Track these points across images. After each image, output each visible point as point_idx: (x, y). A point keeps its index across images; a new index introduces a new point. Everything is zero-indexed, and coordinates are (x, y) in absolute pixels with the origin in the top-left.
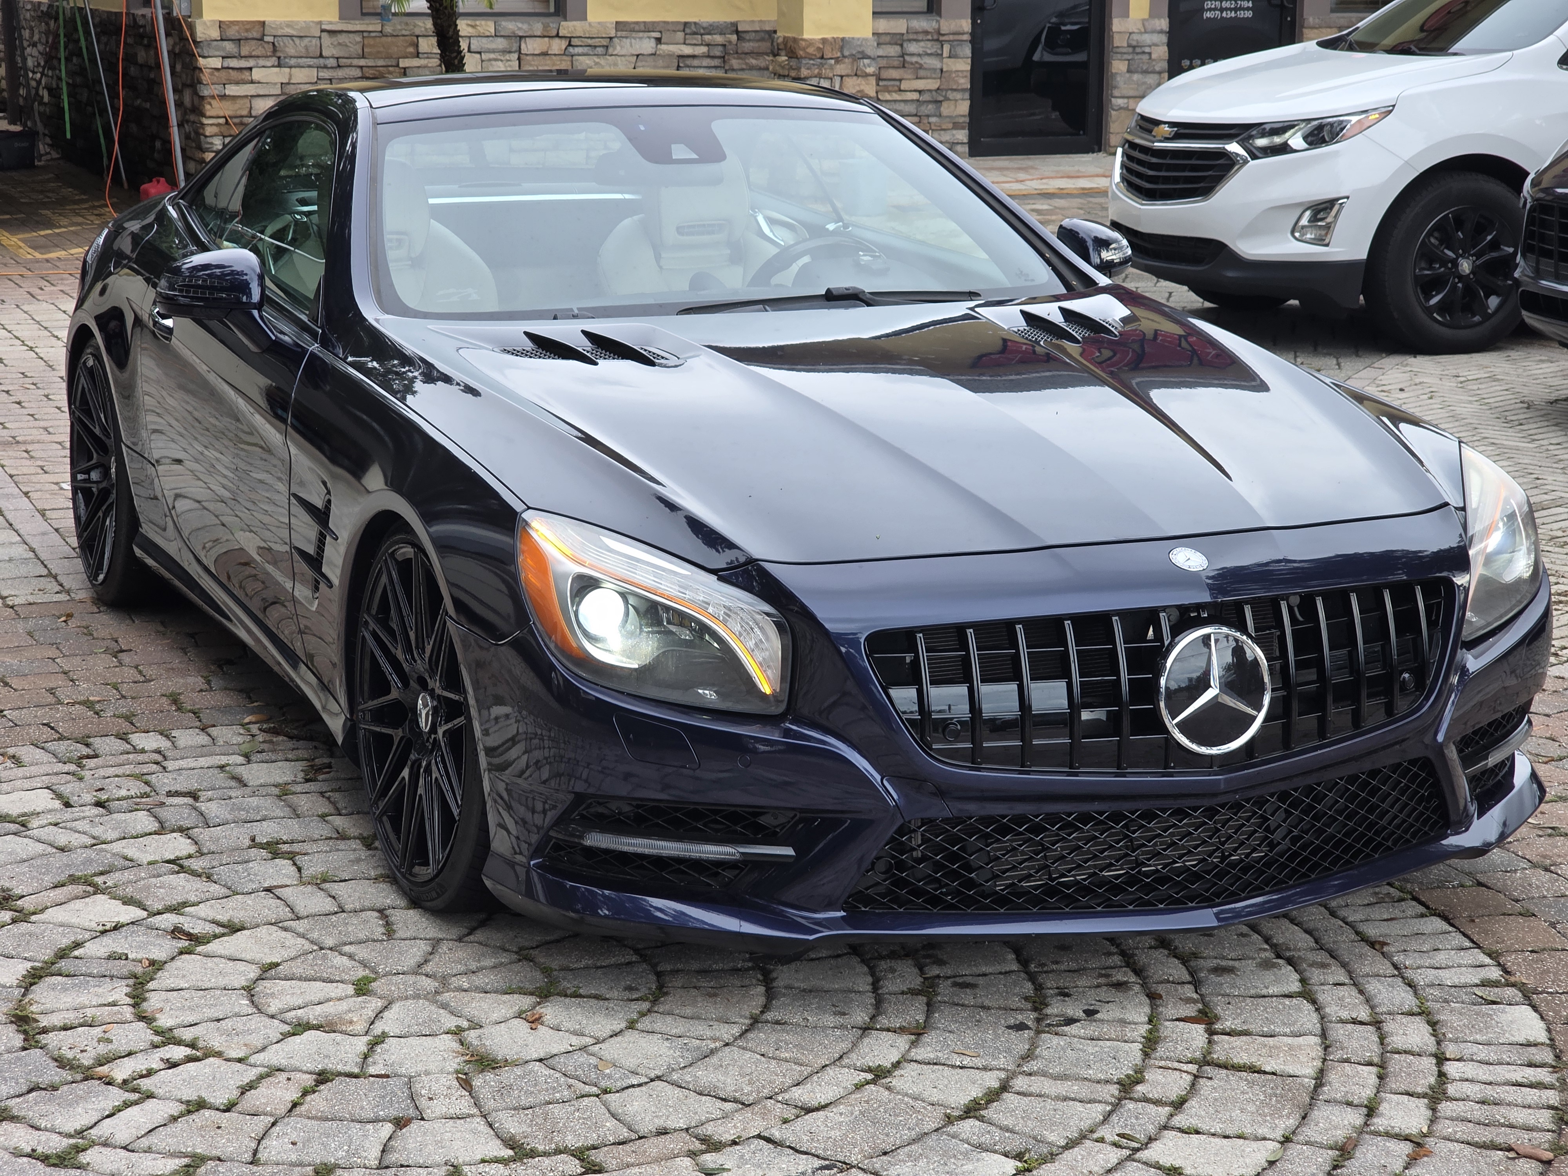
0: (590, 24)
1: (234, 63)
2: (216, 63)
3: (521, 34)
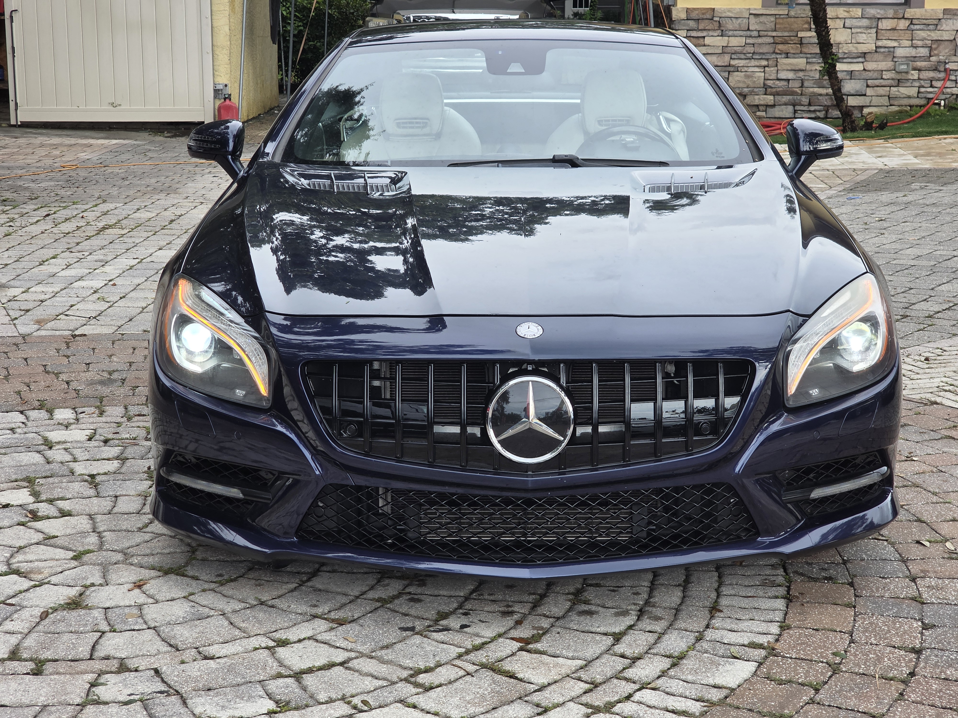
0: (926, 11)
1: (694, 34)
3: (879, 17)
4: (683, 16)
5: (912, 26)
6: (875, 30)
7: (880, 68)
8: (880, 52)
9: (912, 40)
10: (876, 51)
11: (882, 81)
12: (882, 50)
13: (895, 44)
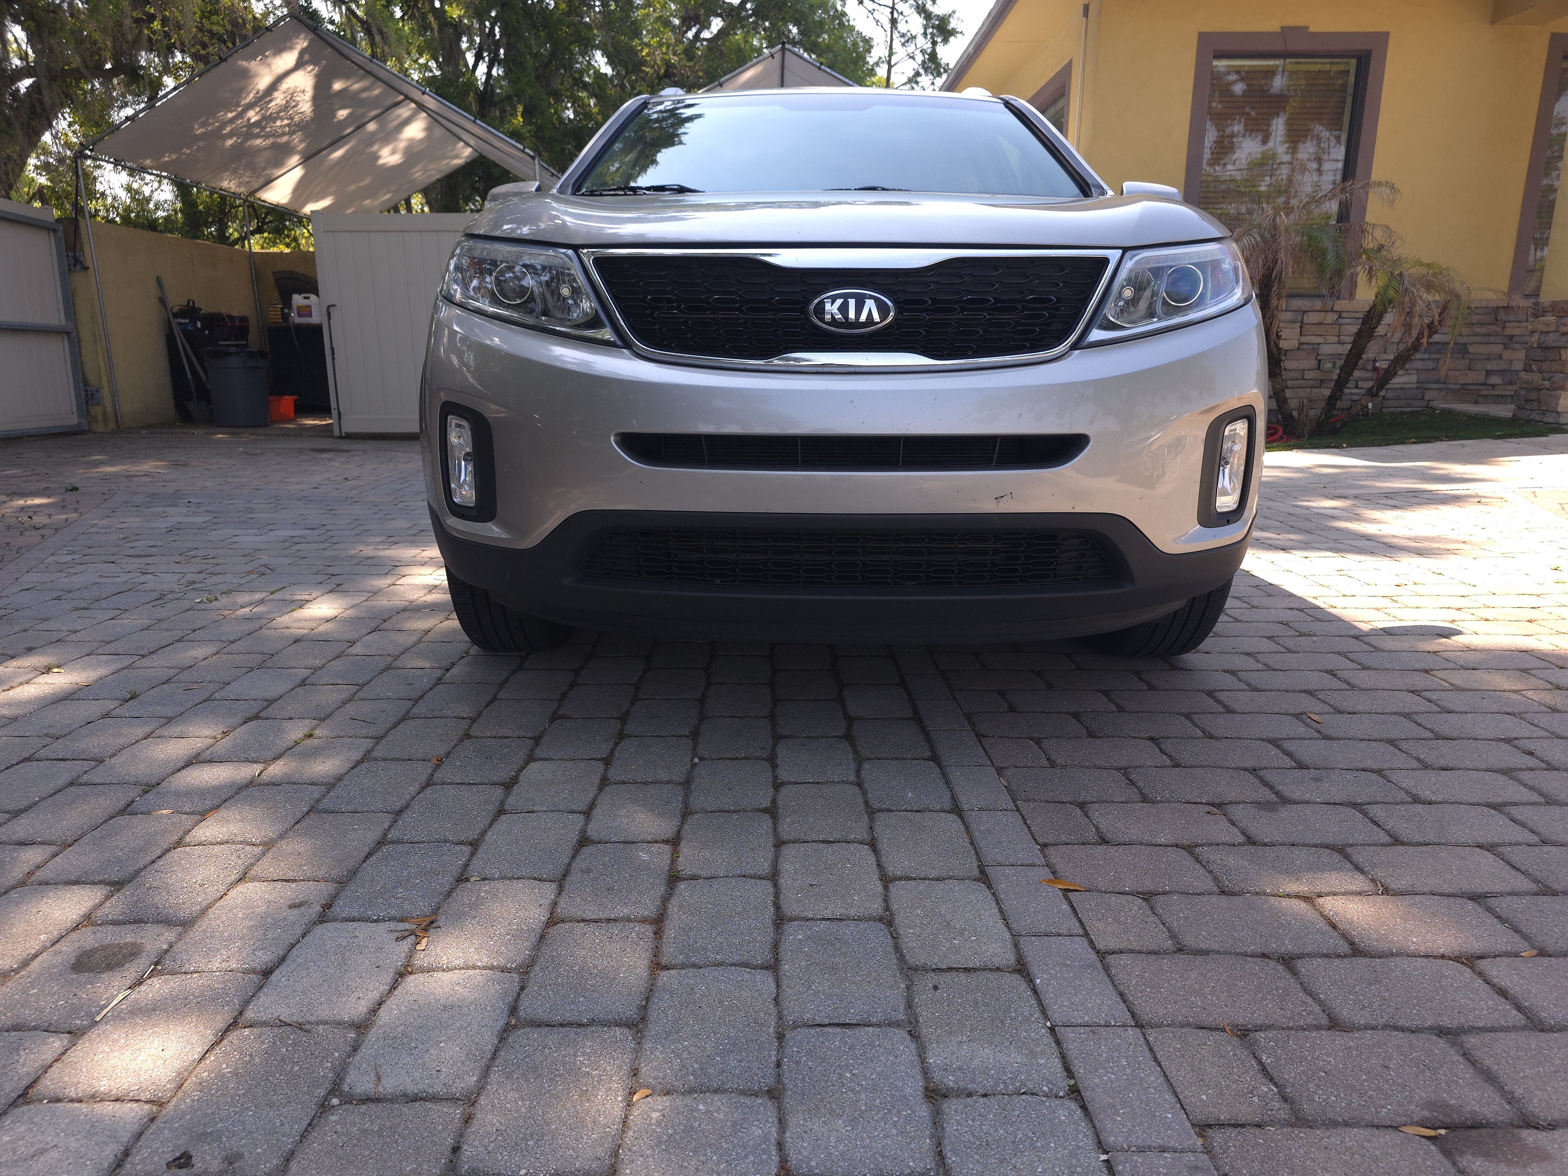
0: (1356, 302)
3: (1305, 309)
5: (1340, 320)
6: (1299, 324)
7: (1302, 367)
8: (1303, 349)
9: (1339, 336)
10: (1298, 348)
11: (1303, 381)
12: (1305, 347)
13: (1319, 340)
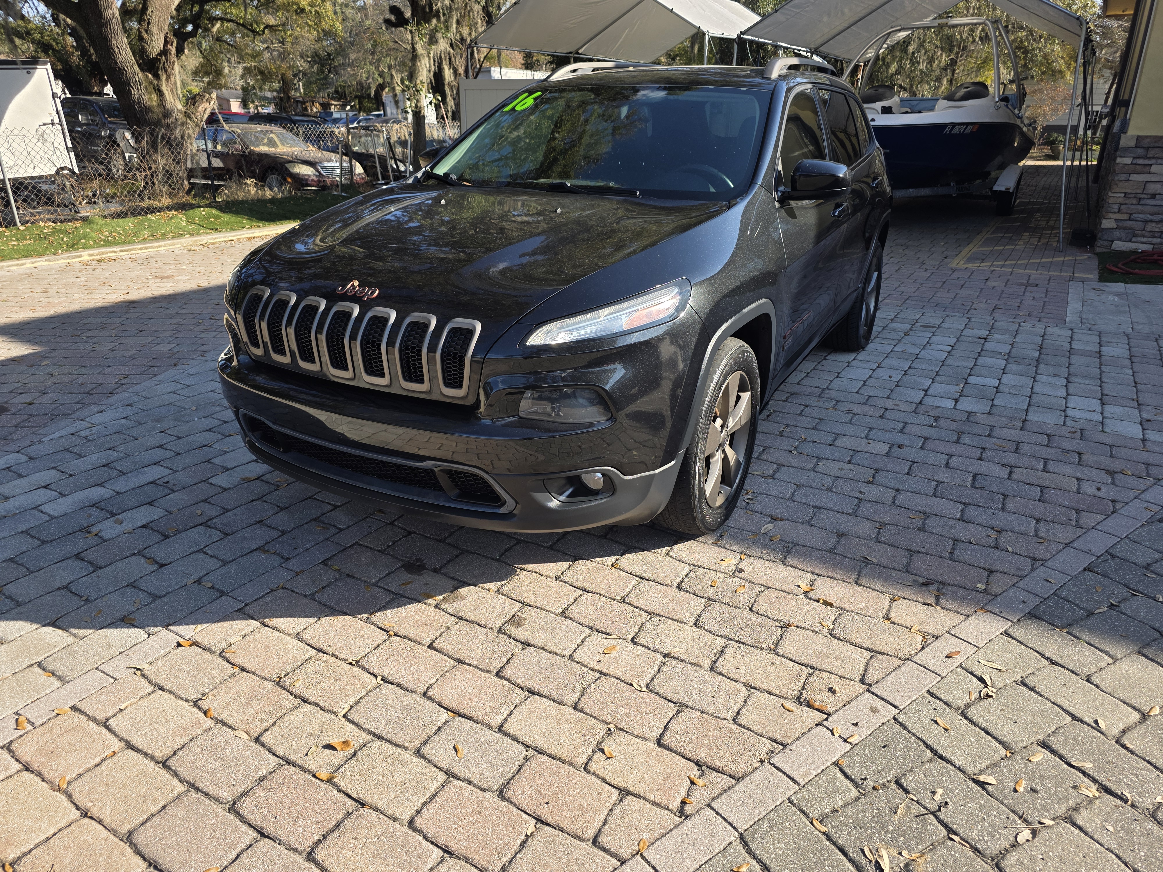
1: (1141, 161)
2: (1128, 161)
4: (1133, 143)
